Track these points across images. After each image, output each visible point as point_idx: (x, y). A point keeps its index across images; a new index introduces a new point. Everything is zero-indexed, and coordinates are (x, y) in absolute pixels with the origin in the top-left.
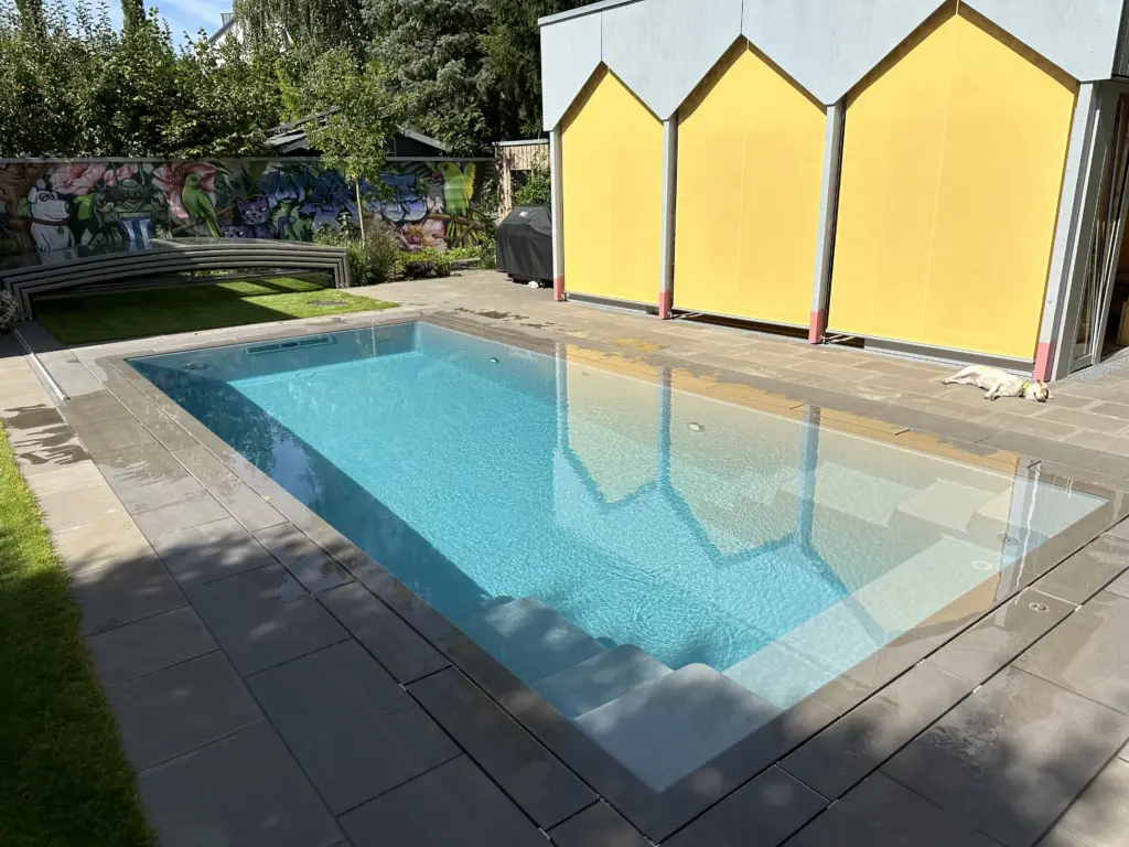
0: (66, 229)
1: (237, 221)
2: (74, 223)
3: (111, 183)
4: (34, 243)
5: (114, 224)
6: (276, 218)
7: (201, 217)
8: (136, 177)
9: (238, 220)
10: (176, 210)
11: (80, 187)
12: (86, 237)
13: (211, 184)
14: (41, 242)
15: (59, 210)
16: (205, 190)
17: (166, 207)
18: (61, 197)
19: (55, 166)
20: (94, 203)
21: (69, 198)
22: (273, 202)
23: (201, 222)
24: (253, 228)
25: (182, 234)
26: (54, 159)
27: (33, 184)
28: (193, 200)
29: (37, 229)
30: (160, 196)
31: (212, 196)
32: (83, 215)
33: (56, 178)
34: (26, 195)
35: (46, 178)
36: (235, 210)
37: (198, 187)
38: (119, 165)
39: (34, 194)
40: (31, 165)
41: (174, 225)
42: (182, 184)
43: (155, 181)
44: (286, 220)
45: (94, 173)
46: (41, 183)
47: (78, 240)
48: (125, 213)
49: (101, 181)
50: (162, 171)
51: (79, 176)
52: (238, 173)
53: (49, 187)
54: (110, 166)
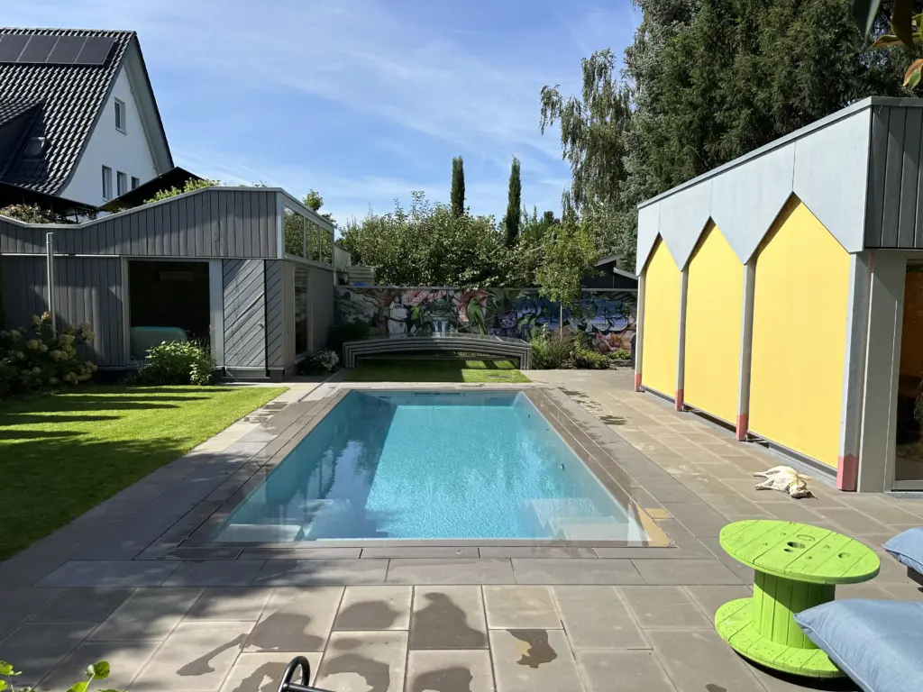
0: (404, 324)
1: (497, 326)
2: (409, 322)
3: (431, 301)
4: (388, 330)
5: (429, 323)
6: (520, 325)
7: (476, 321)
8: (444, 298)
9: (497, 324)
10: (463, 317)
11: (415, 302)
12: (414, 329)
13: (484, 303)
14: (391, 330)
15: (402, 313)
16: (481, 306)
17: (457, 314)
18: (405, 307)
19: (405, 290)
20: (420, 311)
21: (408, 308)
22: (520, 315)
23: (475, 324)
24: (505, 330)
25: (464, 331)
26: (405, 287)
27: (393, 300)
28: (473, 312)
29: (391, 323)
30: (455, 309)
31: (484, 310)
32: (414, 317)
33: (405, 297)
34: (389, 305)
35: (400, 297)
36: (496, 319)
37: (477, 304)
38: (436, 291)
39: (393, 305)
40: (394, 290)
41: (460, 326)
42: (468, 302)
43: (454, 300)
44: (527, 327)
45: (424, 294)
46: (397, 299)
47: (409, 330)
48: (436, 317)
49: (426, 299)
50: (458, 295)
51: (416, 296)
52: (501, 297)
53: (400, 302)
54: (432, 291)
